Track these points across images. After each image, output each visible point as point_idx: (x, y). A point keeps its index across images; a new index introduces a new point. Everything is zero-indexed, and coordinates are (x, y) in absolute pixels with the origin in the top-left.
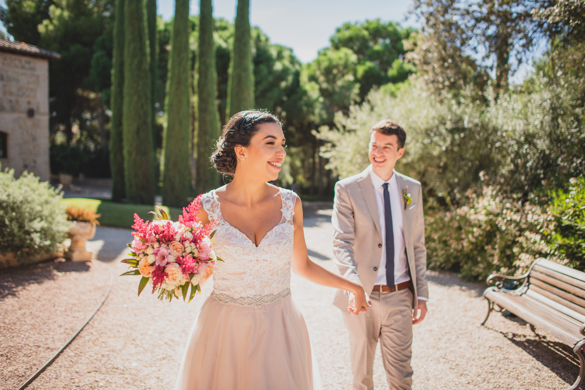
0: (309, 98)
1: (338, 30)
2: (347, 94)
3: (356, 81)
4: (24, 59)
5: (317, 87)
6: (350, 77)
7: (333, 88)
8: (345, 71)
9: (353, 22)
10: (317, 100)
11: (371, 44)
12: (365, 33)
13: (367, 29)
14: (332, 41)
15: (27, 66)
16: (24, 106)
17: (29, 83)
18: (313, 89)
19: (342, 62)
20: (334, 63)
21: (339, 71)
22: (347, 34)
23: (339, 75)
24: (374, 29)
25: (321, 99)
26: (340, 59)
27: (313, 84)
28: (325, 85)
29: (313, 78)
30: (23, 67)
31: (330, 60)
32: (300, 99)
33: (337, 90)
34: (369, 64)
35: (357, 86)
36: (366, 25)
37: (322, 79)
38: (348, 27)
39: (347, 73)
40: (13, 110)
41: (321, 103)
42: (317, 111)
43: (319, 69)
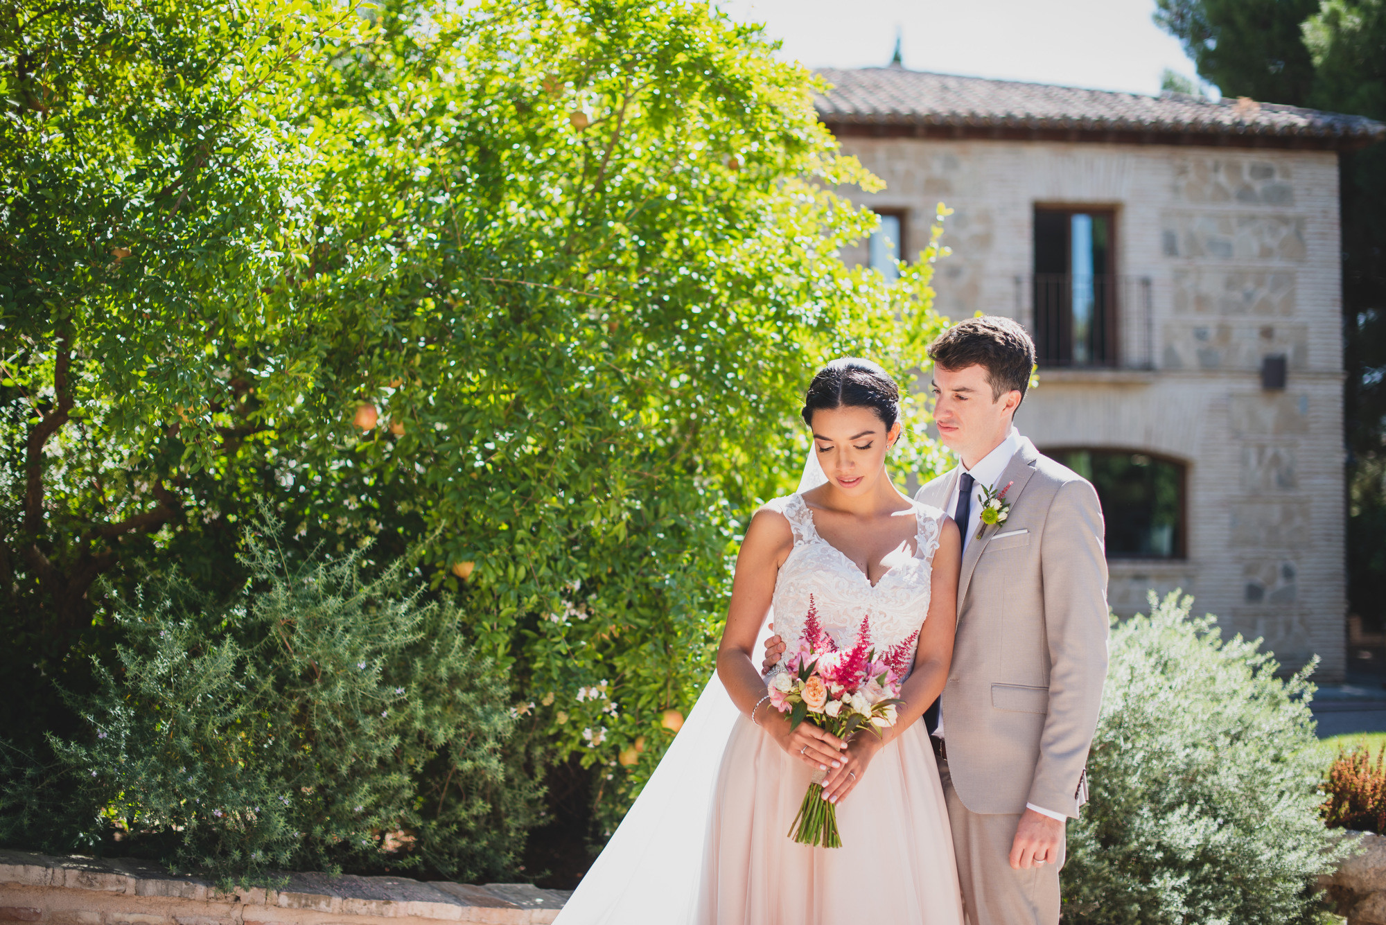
4: (1247, 160)
15: (1259, 186)
16: (1250, 350)
17: (1266, 253)
30: (1245, 194)
40: (1209, 366)
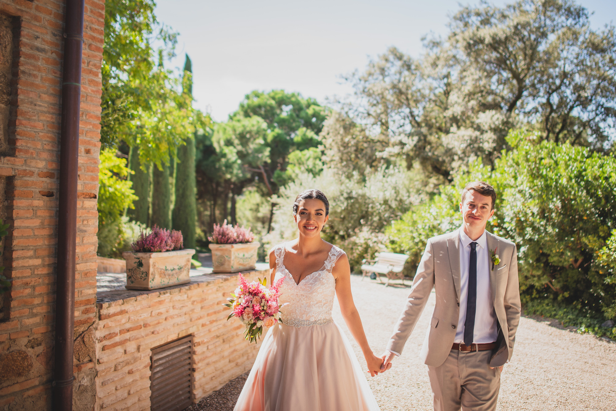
0: (228, 160)
1: (248, 97)
2: (260, 155)
3: (267, 145)
5: (235, 151)
6: (261, 141)
7: (246, 150)
8: (257, 135)
9: (260, 91)
10: (235, 162)
11: (278, 111)
12: (273, 102)
13: (273, 98)
14: (242, 106)
18: (231, 152)
19: (255, 129)
20: (248, 129)
21: (251, 136)
22: (256, 101)
23: (252, 140)
24: (279, 98)
25: (239, 162)
26: (253, 126)
27: (231, 148)
28: (240, 148)
29: (229, 143)
31: (244, 126)
32: (219, 160)
33: (250, 151)
34: (278, 131)
35: (268, 149)
36: (272, 94)
37: (236, 142)
38: (257, 96)
39: (258, 138)
41: (239, 165)
42: (235, 171)
43: (235, 134)
